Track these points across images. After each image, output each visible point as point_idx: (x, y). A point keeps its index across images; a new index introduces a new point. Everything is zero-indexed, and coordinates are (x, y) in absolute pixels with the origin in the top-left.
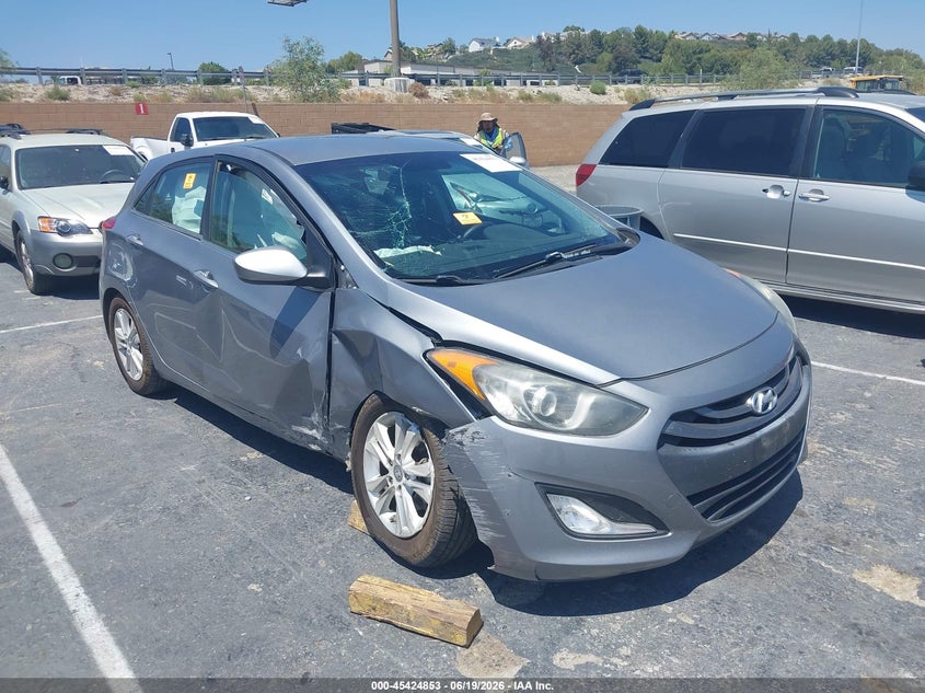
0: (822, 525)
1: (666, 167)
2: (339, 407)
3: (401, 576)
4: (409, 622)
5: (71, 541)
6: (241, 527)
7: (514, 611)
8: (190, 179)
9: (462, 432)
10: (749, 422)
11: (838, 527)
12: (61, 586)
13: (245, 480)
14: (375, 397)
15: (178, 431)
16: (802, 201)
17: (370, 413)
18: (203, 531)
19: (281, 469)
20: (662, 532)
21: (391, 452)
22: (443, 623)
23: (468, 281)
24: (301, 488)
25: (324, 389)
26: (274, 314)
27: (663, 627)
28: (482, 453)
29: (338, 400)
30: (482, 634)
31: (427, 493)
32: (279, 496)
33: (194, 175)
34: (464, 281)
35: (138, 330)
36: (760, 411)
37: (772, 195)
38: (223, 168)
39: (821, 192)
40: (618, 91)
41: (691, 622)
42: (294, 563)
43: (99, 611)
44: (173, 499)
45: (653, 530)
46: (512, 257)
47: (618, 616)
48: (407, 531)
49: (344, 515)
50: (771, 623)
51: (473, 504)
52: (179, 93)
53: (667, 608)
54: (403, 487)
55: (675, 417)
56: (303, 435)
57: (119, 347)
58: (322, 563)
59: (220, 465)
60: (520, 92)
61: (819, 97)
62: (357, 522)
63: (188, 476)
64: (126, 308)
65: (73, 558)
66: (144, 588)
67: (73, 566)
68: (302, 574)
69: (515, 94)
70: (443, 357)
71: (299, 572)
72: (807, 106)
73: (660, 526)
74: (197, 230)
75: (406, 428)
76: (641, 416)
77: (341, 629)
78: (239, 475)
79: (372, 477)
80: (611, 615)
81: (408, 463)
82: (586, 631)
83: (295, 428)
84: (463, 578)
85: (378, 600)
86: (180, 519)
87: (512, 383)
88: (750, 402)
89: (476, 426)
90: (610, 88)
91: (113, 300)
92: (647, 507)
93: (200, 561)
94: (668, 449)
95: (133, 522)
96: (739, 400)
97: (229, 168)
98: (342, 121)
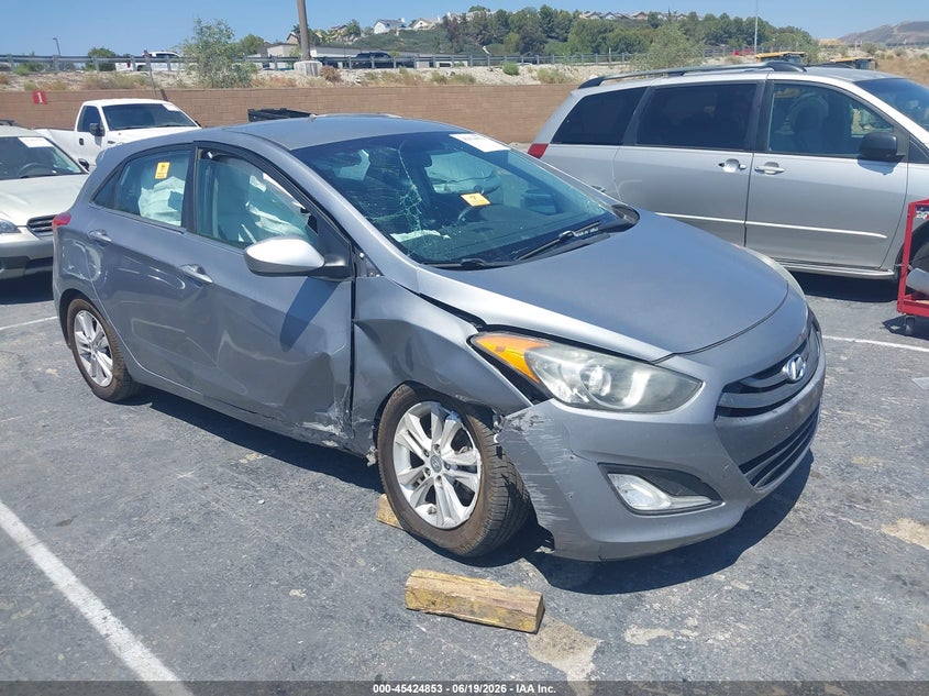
0: (840, 485)
1: (621, 144)
2: (363, 401)
3: (447, 568)
4: (472, 613)
5: (79, 561)
6: (262, 532)
7: (572, 593)
8: (163, 169)
9: (520, 417)
10: (787, 390)
11: (855, 485)
12: (83, 610)
13: (253, 483)
14: (405, 387)
15: (163, 437)
16: (758, 174)
17: (400, 405)
18: (223, 540)
19: (288, 469)
20: (716, 503)
21: (427, 443)
22: (510, 612)
23: (493, 264)
24: (314, 486)
25: (348, 383)
26: (284, 307)
27: (721, 596)
28: (543, 437)
29: (363, 394)
30: (546, 619)
31: (473, 482)
32: (294, 497)
33: (167, 164)
34: (488, 264)
35: (108, 333)
36: (794, 378)
37: (729, 169)
38: (204, 156)
39: (777, 165)
40: (530, 71)
41: (746, 588)
42: (331, 564)
43: (134, 632)
44: (179, 509)
45: (709, 501)
46: (524, 238)
47: (675, 588)
48: (449, 522)
49: (370, 511)
50: (820, 583)
51: (533, 489)
52: (76, 80)
53: (719, 576)
54: (443, 478)
55: (728, 389)
56: (314, 431)
57: (80, 352)
58: (361, 562)
59: (220, 470)
60: (434, 74)
61: (769, 72)
62: (387, 517)
63: (188, 484)
64: (90, 311)
65: (85, 579)
66: (177, 604)
67: (90, 588)
68: (343, 574)
69: (428, 76)
70: (490, 342)
71: (340, 573)
72: (757, 81)
73: (715, 496)
74: (179, 223)
75: (443, 418)
76: (696, 390)
77: (402, 628)
78: (244, 478)
79: (403, 469)
80: (667, 588)
81: (448, 453)
82: (648, 606)
83: (307, 425)
84: (511, 565)
85: (439, 594)
86: (194, 529)
87: (566, 364)
88: (785, 369)
89: (533, 410)
90: (522, 68)
91: (71, 302)
92: (704, 479)
93: (230, 570)
94: (724, 421)
95: (144, 536)
96: (777, 368)
97: (210, 155)
98: (258, 107)
